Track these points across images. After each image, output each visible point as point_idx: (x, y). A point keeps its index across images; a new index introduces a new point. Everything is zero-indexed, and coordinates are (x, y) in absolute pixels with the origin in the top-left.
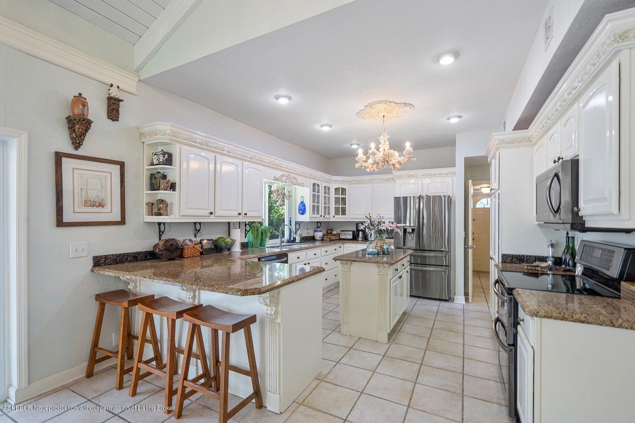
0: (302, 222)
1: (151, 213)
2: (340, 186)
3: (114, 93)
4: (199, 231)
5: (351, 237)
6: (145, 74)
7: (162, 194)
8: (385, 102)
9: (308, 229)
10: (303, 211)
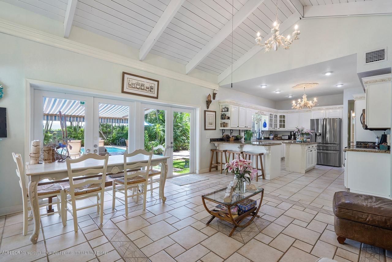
0: (264, 131)
1: (221, 126)
2: (282, 114)
3: (215, 92)
4: (232, 133)
5: (287, 138)
6: (221, 85)
7: (226, 121)
8: (305, 84)
9: (266, 134)
10: (265, 126)
